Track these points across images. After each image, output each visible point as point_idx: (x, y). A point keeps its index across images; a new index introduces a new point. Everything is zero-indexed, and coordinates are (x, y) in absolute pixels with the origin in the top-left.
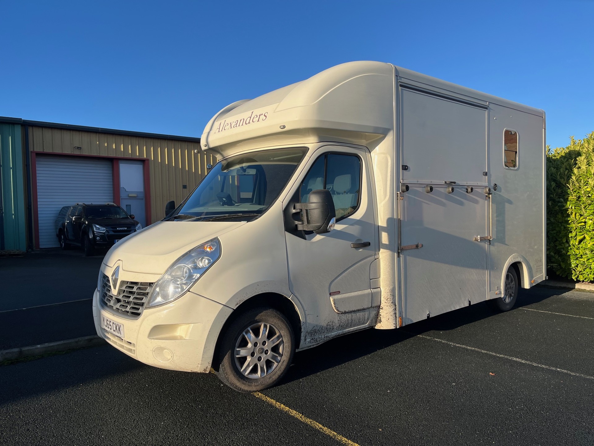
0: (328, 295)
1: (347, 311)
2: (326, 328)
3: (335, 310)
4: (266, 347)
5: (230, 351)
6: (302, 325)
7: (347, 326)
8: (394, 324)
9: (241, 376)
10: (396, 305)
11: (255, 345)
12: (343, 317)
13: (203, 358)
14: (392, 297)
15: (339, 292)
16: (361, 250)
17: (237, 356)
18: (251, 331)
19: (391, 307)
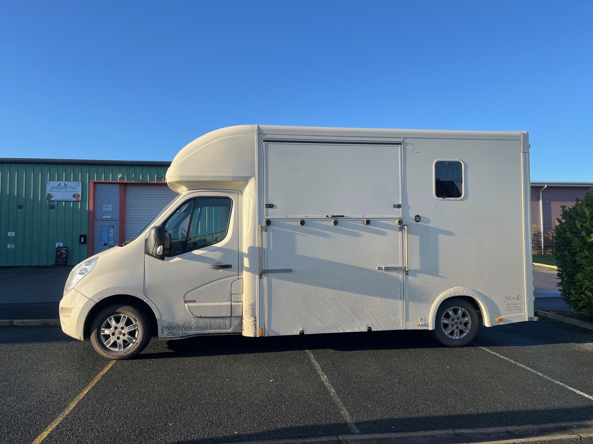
0: (183, 302)
1: (203, 316)
2: (183, 326)
3: (191, 314)
4: (123, 331)
5: (96, 329)
6: (157, 321)
7: (206, 328)
8: (253, 333)
9: (104, 347)
10: (256, 318)
11: (116, 328)
12: (201, 321)
13: (76, 330)
14: (251, 311)
15: (195, 301)
16: (221, 271)
17: (102, 334)
18: (113, 319)
19: (251, 318)
